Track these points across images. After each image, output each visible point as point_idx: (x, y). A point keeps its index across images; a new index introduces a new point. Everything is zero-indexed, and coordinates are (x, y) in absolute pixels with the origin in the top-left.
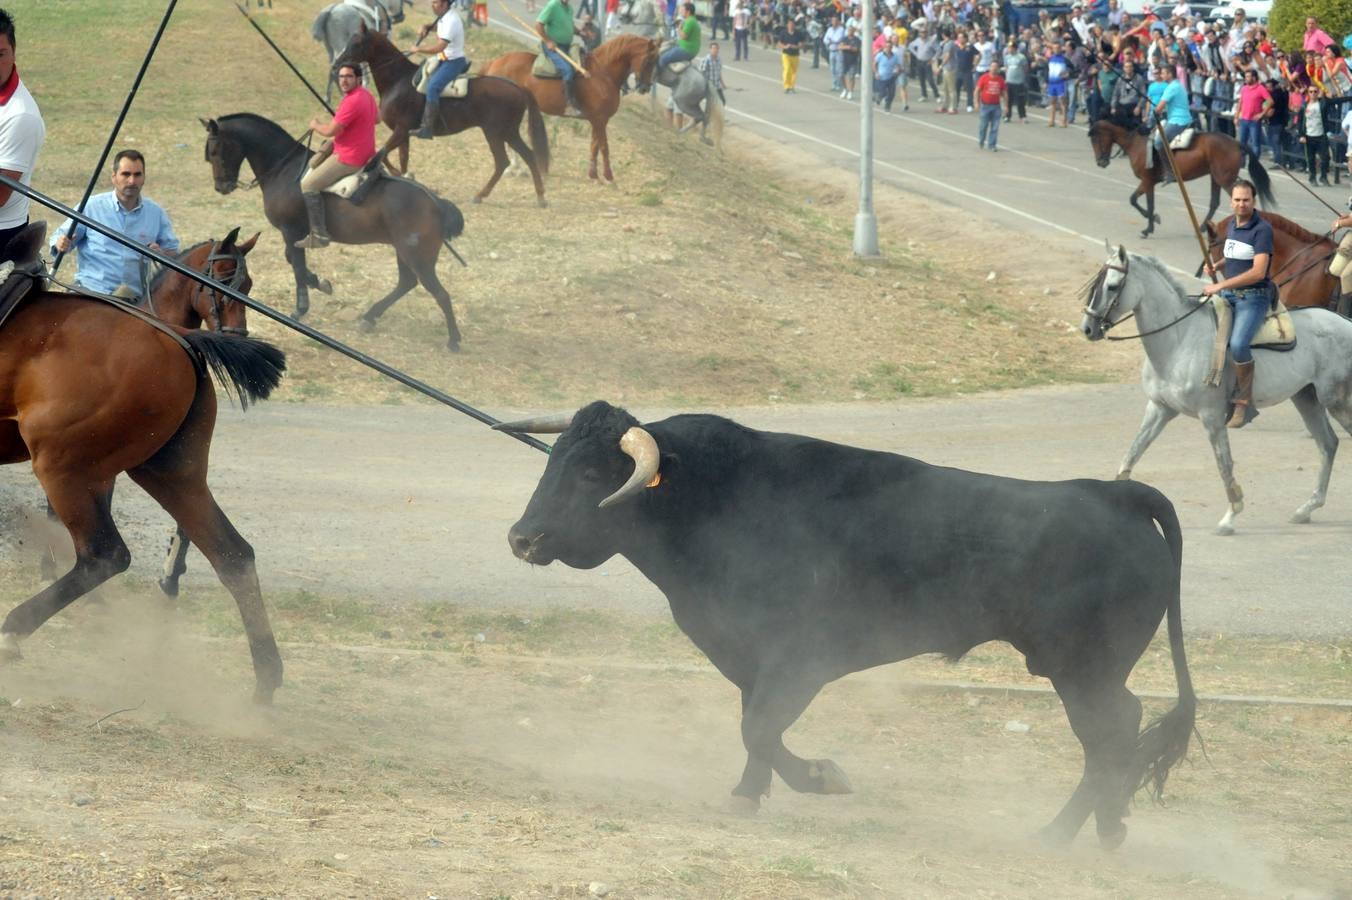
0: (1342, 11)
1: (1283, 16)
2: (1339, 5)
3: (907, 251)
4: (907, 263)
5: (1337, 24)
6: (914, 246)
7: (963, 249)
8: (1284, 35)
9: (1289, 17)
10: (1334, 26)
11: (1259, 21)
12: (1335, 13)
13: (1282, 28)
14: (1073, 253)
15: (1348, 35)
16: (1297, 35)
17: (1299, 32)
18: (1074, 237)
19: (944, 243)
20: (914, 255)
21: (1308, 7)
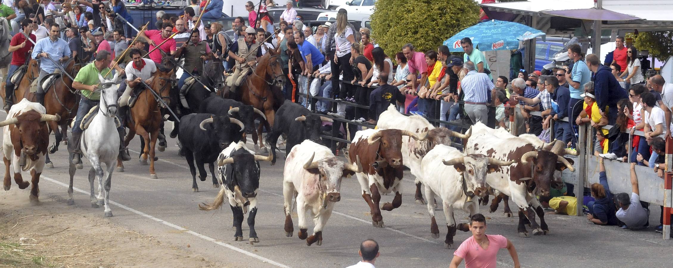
0: (441, 15)
1: (385, 20)
2: (439, 9)
3: (18, 246)
4: (16, 258)
5: (437, 28)
6: (25, 242)
7: (73, 244)
8: (386, 38)
9: (391, 21)
10: (433, 30)
11: (363, 25)
12: (435, 17)
13: (385, 32)
14: (179, 248)
15: (447, 38)
16: (399, 38)
17: (400, 36)
18: (182, 232)
19: (54, 238)
20: (25, 250)
21: (409, 11)
